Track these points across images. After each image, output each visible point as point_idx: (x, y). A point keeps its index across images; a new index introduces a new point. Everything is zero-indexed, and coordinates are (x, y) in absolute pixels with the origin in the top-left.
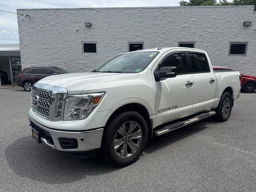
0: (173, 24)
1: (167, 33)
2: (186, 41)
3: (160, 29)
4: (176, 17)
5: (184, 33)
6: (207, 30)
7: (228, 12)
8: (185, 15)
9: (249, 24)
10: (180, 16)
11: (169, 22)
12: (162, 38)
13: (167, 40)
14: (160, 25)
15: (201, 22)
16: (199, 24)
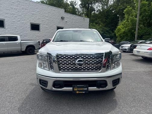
0: (26, 11)
1: (22, 16)
2: (35, 22)
3: (17, 12)
4: (28, 7)
5: (33, 17)
6: (45, 18)
7: (55, 10)
8: (33, 7)
9: (63, 18)
10: (30, 6)
11: (23, 9)
12: (19, 18)
13: (22, 20)
14: (16, 9)
15: (42, 13)
16: (41, 13)
